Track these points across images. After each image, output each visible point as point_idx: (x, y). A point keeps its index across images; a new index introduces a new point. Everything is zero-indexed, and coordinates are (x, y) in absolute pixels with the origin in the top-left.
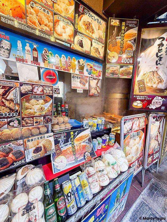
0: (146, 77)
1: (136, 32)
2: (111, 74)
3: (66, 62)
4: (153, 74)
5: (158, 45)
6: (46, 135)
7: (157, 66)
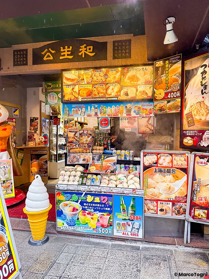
0: (194, 108)
1: (181, 65)
2: (159, 111)
3: (115, 110)
4: (200, 105)
5: (201, 73)
6: (89, 154)
7: (202, 96)
